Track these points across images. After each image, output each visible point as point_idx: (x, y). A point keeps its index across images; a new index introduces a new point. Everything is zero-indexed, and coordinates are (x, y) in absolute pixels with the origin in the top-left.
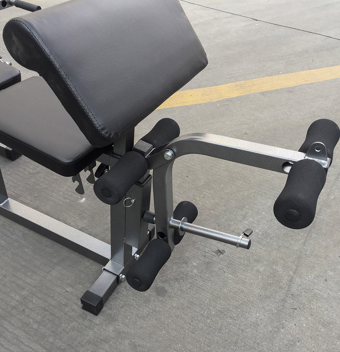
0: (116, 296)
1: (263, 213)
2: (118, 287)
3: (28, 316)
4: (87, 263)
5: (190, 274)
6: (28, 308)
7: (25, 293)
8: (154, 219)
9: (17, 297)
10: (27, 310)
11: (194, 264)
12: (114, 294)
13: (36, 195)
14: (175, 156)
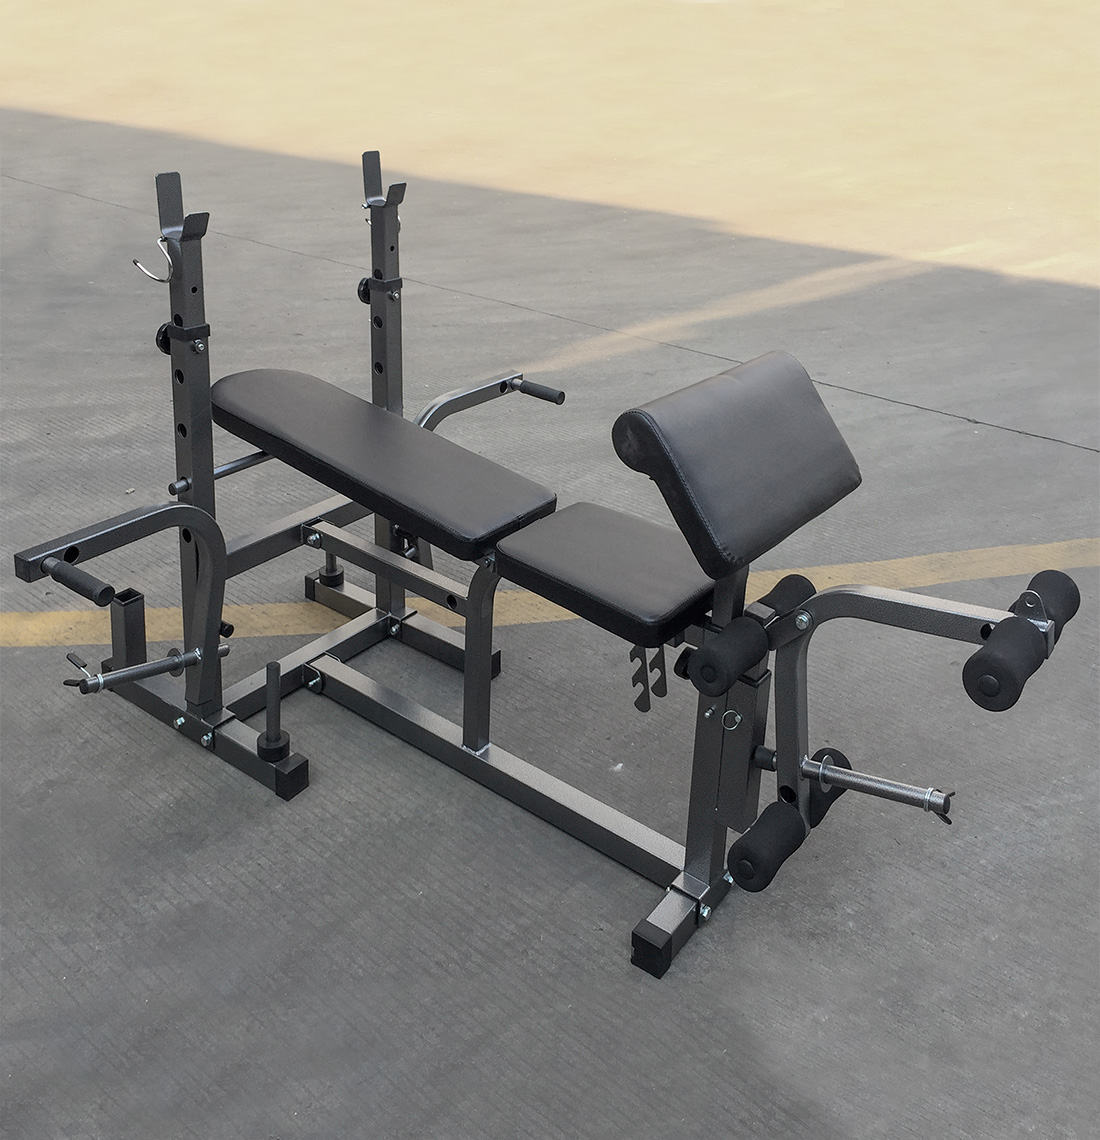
0: (694, 948)
1: (997, 828)
2: (697, 934)
3: (533, 962)
4: (634, 883)
5: (840, 928)
6: (533, 948)
7: (523, 921)
8: (774, 760)
9: (512, 927)
10: (530, 952)
11: (849, 911)
12: (689, 945)
13: (531, 750)
14: (814, 624)
